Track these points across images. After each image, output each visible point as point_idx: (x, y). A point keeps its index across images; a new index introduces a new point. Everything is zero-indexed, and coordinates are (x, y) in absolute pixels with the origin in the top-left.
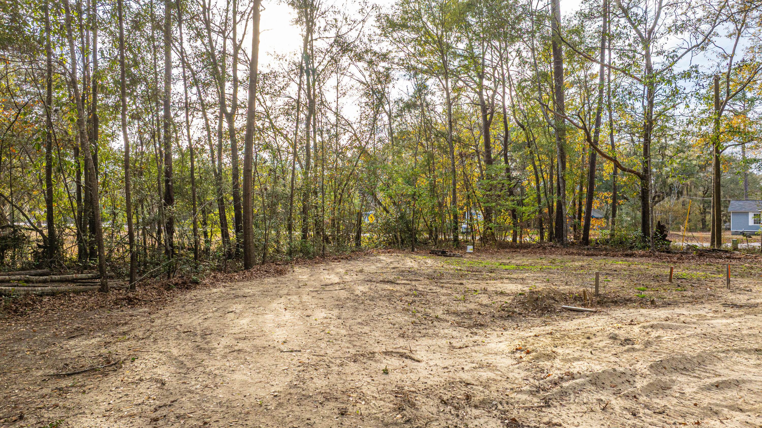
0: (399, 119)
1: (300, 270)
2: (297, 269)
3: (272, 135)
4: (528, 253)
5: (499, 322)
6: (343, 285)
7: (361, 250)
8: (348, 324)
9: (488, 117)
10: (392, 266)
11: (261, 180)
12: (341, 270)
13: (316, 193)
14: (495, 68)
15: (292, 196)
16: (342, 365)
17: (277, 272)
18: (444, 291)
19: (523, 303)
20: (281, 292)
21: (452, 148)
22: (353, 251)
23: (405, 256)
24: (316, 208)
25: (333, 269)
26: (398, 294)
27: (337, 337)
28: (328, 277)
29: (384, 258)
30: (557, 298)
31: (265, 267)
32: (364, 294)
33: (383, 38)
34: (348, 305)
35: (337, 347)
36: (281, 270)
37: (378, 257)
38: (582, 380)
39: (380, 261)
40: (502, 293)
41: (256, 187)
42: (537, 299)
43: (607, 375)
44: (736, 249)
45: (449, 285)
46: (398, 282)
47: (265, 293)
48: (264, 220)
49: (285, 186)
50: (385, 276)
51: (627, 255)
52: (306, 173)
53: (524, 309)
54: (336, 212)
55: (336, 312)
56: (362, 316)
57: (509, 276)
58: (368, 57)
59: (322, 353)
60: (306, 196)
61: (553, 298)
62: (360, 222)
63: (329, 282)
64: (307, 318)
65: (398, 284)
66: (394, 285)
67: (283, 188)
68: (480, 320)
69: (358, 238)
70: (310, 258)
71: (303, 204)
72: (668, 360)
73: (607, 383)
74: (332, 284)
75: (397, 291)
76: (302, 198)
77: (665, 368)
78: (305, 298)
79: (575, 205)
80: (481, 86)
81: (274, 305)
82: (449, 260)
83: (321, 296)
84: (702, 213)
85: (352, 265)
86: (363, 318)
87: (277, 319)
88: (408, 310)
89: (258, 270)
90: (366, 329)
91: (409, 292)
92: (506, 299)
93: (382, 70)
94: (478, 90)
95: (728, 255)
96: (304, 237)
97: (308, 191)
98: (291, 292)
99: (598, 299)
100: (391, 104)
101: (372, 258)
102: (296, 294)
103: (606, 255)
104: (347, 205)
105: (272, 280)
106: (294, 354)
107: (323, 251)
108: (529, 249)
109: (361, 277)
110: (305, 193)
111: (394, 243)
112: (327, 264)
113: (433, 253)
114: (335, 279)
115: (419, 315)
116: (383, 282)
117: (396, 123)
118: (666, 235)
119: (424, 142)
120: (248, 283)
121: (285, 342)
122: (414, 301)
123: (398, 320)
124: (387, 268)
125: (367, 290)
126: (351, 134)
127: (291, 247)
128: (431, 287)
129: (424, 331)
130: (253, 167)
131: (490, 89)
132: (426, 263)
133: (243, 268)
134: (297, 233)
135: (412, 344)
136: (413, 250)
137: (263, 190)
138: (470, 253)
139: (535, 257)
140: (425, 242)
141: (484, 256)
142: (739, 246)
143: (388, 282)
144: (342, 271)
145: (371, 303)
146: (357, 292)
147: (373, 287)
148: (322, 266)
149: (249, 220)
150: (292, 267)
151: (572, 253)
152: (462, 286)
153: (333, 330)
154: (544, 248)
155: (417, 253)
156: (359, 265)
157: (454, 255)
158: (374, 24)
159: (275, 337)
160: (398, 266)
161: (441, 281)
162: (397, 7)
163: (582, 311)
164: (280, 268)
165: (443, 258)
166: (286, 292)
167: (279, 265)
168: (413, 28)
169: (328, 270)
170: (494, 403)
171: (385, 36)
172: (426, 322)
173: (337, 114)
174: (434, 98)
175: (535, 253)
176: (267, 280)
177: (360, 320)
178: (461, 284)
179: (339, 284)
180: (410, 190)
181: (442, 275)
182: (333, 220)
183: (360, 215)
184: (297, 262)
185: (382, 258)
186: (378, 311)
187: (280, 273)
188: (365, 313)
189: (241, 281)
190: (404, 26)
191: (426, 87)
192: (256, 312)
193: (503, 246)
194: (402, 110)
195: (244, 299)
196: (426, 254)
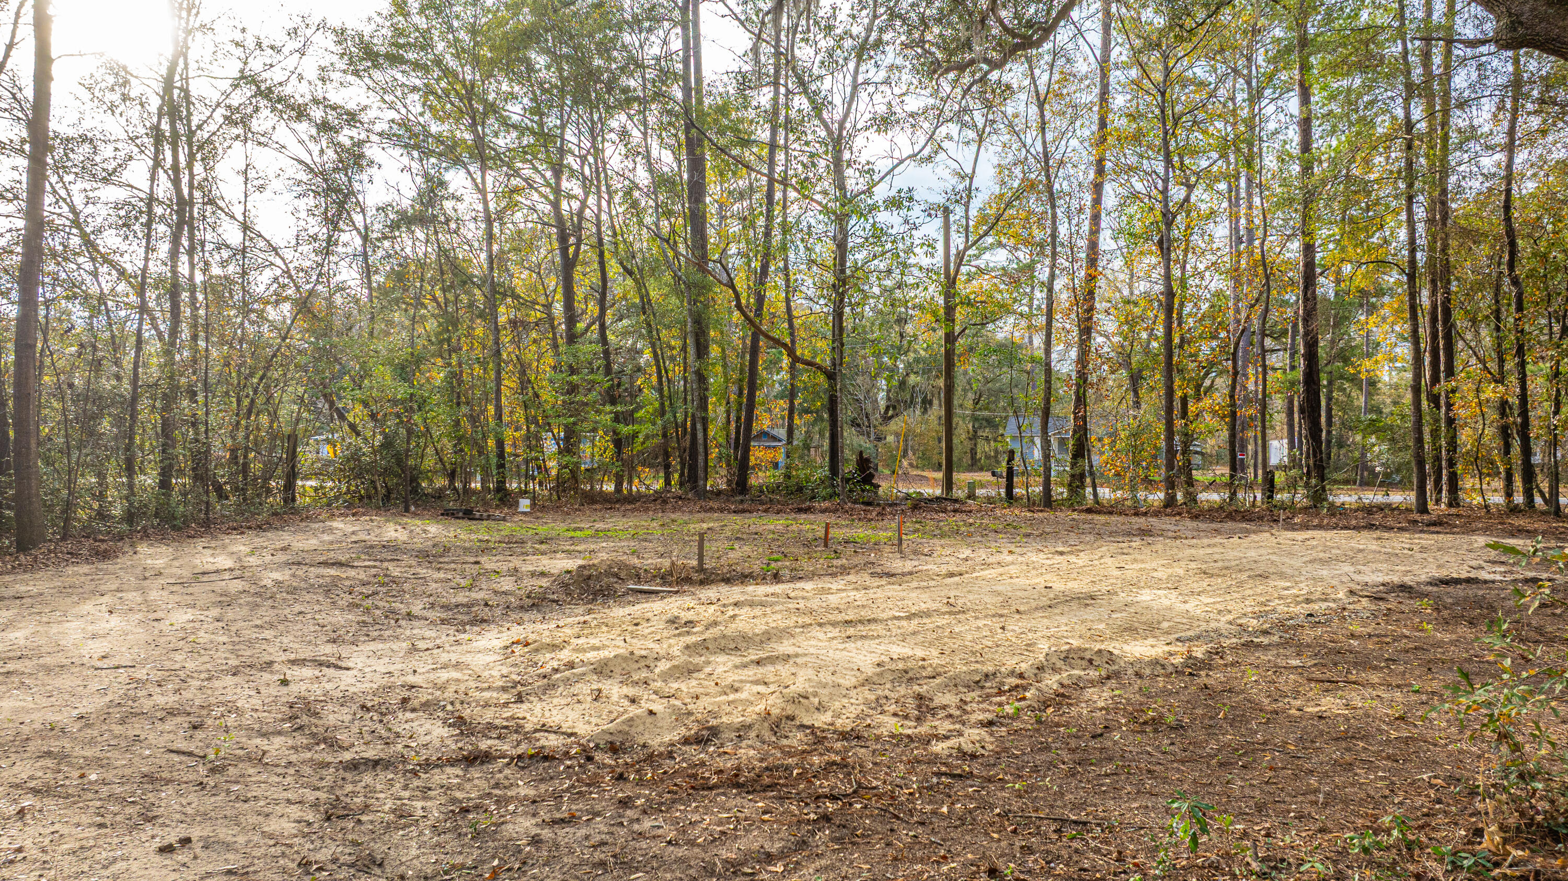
0: (387, 244)
1: (151, 551)
2: (143, 548)
3: (89, 266)
4: (633, 510)
5: (514, 616)
6: (240, 572)
7: (295, 511)
8: (234, 629)
9: (571, 250)
10: (354, 538)
11: (60, 364)
12: (242, 548)
13: (193, 395)
14: (583, 159)
15: (135, 399)
16: (209, 679)
17: (97, 553)
18: (441, 575)
19: (567, 585)
20: (103, 588)
21: (494, 308)
22: (275, 514)
23: (388, 521)
24: (194, 424)
25: (224, 547)
26: (347, 583)
27: (208, 646)
28: (211, 560)
29: (341, 525)
30: (622, 575)
31: (69, 545)
32: (278, 583)
33: (351, 78)
34: (242, 601)
35: (206, 659)
36: (105, 551)
37: (328, 523)
38: (584, 669)
39: (331, 530)
40: (543, 574)
41: (46, 378)
42: (589, 577)
43: (619, 660)
44: (972, 496)
45: (453, 566)
46: (356, 564)
47: (65, 591)
48: (66, 451)
49: (118, 378)
50: (332, 554)
51: (800, 510)
52: (168, 353)
53: (567, 594)
54: (241, 434)
55: (215, 612)
56: (266, 613)
57: (572, 548)
58: (317, 114)
59: (177, 666)
60: (169, 399)
61: (616, 575)
62: (293, 455)
63: (211, 568)
64: (155, 624)
65: (353, 567)
66: (344, 569)
67: (114, 382)
68: (485, 613)
69: (290, 487)
70: (174, 528)
71: (162, 417)
72: (715, 639)
73: (618, 670)
74: (217, 571)
75: (347, 578)
76: (158, 404)
77: (707, 648)
78: (154, 595)
79: (728, 422)
80: (557, 190)
81: (88, 607)
82: (473, 525)
83: (190, 590)
84: (970, 439)
85: (269, 540)
86: (267, 619)
87: (90, 628)
88: (358, 606)
89: (50, 551)
90: (268, 634)
91: (372, 579)
92: (544, 582)
93: (347, 143)
94: (552, 197)
95: (957, 506)
96: (164, 484)
97: (175, 388)
98: (125, 587)
99: (702, 576)
100: (369, 214)
101: (316, 526)
102: (137, 590)
103: (766, 511)
104: (264, 419)
105: (85, 568)
106: (121, 670)
107: (207, 513)
108: (638, 504)
109: (281, 557)
110: (165, 394)
111: (369, 497)
112: (214, 537)
113: (449, 514)
114: (228, 563)
115: (378, 612)
116: (325, 564)
117: (380, 253)
118: (872, 476)
119: (438, 293)
120: (27, 576)
121: (104, 657)
122: (375, 593)
123: (334, 620)
124: (341, 542)
125: (287, 577)
126: (278, 272)
127: (131, 504)
128: (419, 570)
129: (376, 633)
130: (40, 336)
131: (575, 197)
132: (425, 531)
133: (12, 550)
134: (148, 479)
135: (345, 651)
136: (407, 510)
137: (65, 387)
138: (524, 513)
139: (645, 517)
140: (439, 495)
141: (548, 517)
142: (980, 492)
143: (333, 564)
144: (244, 549)
145: (289, 597)
146: (269, 583)
147: (300, 573)
148: (200, 543)
149: (29, 448)
150: (132, 545)
151: (711, 509)
152: (477, 566)
153: (203, 637)
154: (665, 502)
155: (415, 515)
156: (286, 537)
157: (489, 518)
158: (332, 47)
159: (84, 652)
160: (367, 538)
161: (441, 560)
162: (380, 20)
163: (657, 592)
164: (103, 546)
165: (464, 523)
166: (114, 587)
167: (102, 541)
168: (416, 66)
169: (214, 548)
170: (442, 703)
171: (356, 73)
172: (386, 622)
173: (245, 227)
174: (461, 207)
175: (647, 510)
176: (70, 570)
177: (259, 622)
178: (477, 563)
179: (231, 570)
180: (402, 391)
181: (447, 550)
182: (233, 451)
183: (293, 440)
184: (145, 536)
185: (335, 524)
186: (298, 608)
187: (105, 556)
188: (272, 612)
189: (8, 573)
190: (395, 60)
191: (442, 184)
192: (45, 619)
193: (594, 500)
194: (395, 226)
195: (18, 601)
196: (434, 517)
